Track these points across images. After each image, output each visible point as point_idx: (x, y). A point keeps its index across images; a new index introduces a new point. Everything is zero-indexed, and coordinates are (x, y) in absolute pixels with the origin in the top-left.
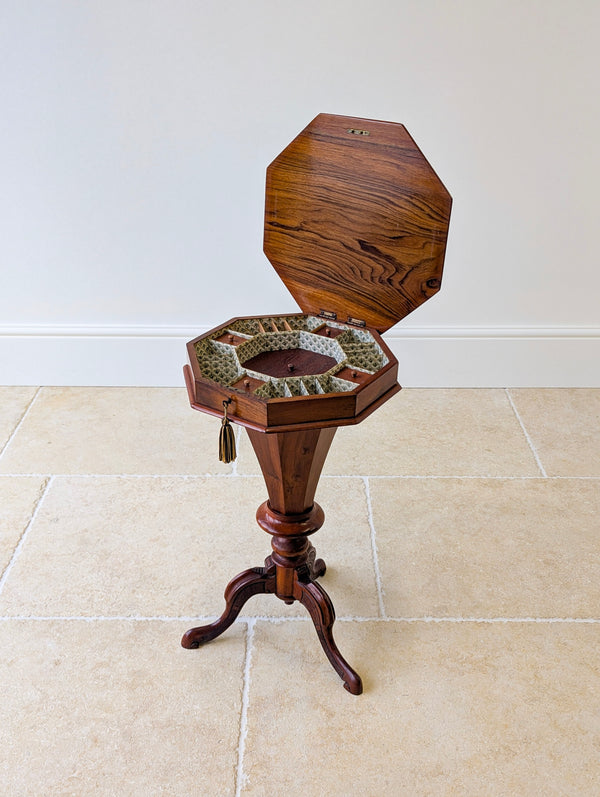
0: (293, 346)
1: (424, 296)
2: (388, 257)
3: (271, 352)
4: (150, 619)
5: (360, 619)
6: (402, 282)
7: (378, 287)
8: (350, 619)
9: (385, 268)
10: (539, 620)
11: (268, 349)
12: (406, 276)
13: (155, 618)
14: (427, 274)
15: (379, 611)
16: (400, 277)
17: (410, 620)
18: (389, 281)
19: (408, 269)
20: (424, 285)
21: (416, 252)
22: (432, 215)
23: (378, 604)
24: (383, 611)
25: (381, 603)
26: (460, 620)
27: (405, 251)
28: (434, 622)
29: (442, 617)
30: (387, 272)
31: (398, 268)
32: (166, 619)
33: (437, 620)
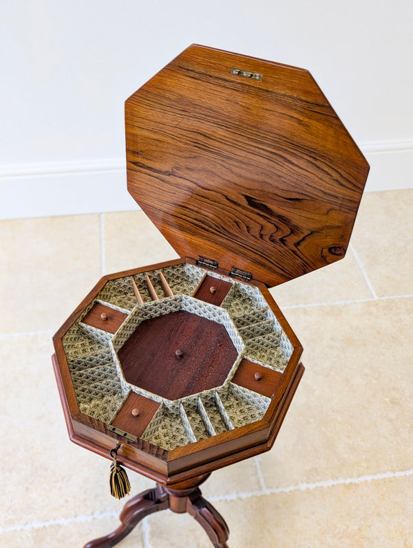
0: (175, 310)
1: (325, 262)
2: (280, 217)
3: (152, 320)
4: (47, 524)
5: (244, 495)
6: (297, 244)
7: (268, 245)
8: (233, 497)
9: (276, 227)
10: (398, 474)
11: (147, 317)
12: (304, 238)
13: (52, 522)
14: (330, 241)
15: (258, 482)
16: (296, 239)
17: (287, 490)
18: (282, 241)
19: (307, 233)
20: (326, 250)
21: (317, 217)
22: (342, 181)
23: (256, 473)
24: (262, 481)
25: (260, 473)
26: (330, 483)
27: (304, 214)
28: (308, 489)
29: (314, 482)
30: (280, 233)
31: (294, 230)
32: (62, 521)
33: (312, 486)
